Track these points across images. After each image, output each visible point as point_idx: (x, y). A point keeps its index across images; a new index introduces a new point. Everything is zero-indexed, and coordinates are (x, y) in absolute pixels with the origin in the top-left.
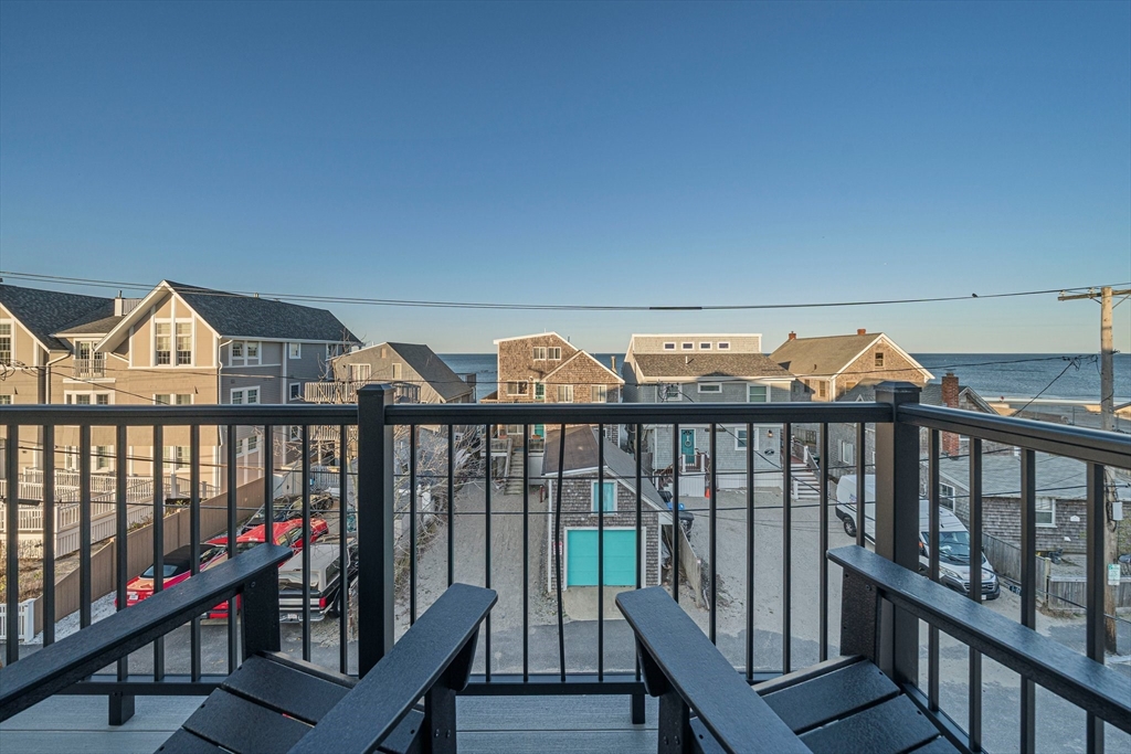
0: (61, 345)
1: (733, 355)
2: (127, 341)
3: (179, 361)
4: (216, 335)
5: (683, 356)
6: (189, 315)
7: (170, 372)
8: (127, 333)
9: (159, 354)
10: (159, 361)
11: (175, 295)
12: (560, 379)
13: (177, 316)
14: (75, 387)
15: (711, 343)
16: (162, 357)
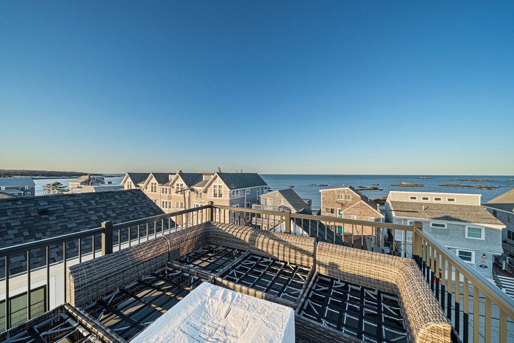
0: (193, 190)
1: (457, 206)
2: (207, 190)
3: (219, 197)
4: (229, 190)
5: (421, 204)
6: (222, 183)
7: (217, 200)
8: (207, 188)
9: (214, 194)
10: (215, 196)
11: (218, 177)
12: (350, 212)
13: (219, 183)
14: (196, 202)
15: (442, 198)
16: (215, 195)
